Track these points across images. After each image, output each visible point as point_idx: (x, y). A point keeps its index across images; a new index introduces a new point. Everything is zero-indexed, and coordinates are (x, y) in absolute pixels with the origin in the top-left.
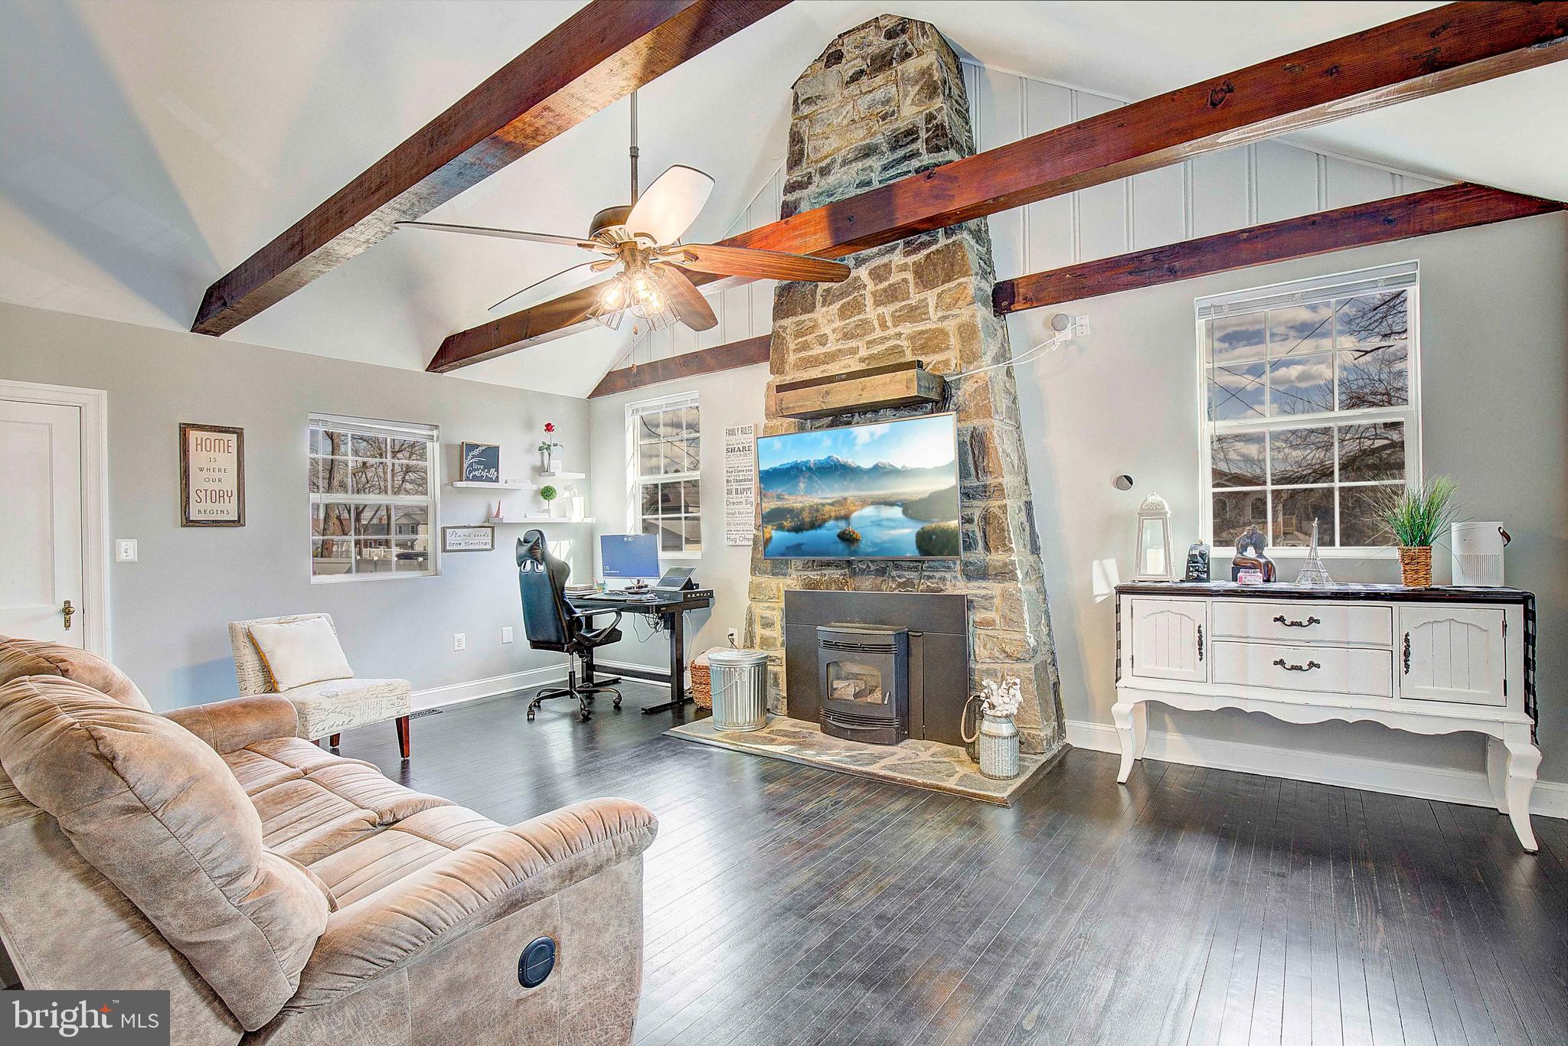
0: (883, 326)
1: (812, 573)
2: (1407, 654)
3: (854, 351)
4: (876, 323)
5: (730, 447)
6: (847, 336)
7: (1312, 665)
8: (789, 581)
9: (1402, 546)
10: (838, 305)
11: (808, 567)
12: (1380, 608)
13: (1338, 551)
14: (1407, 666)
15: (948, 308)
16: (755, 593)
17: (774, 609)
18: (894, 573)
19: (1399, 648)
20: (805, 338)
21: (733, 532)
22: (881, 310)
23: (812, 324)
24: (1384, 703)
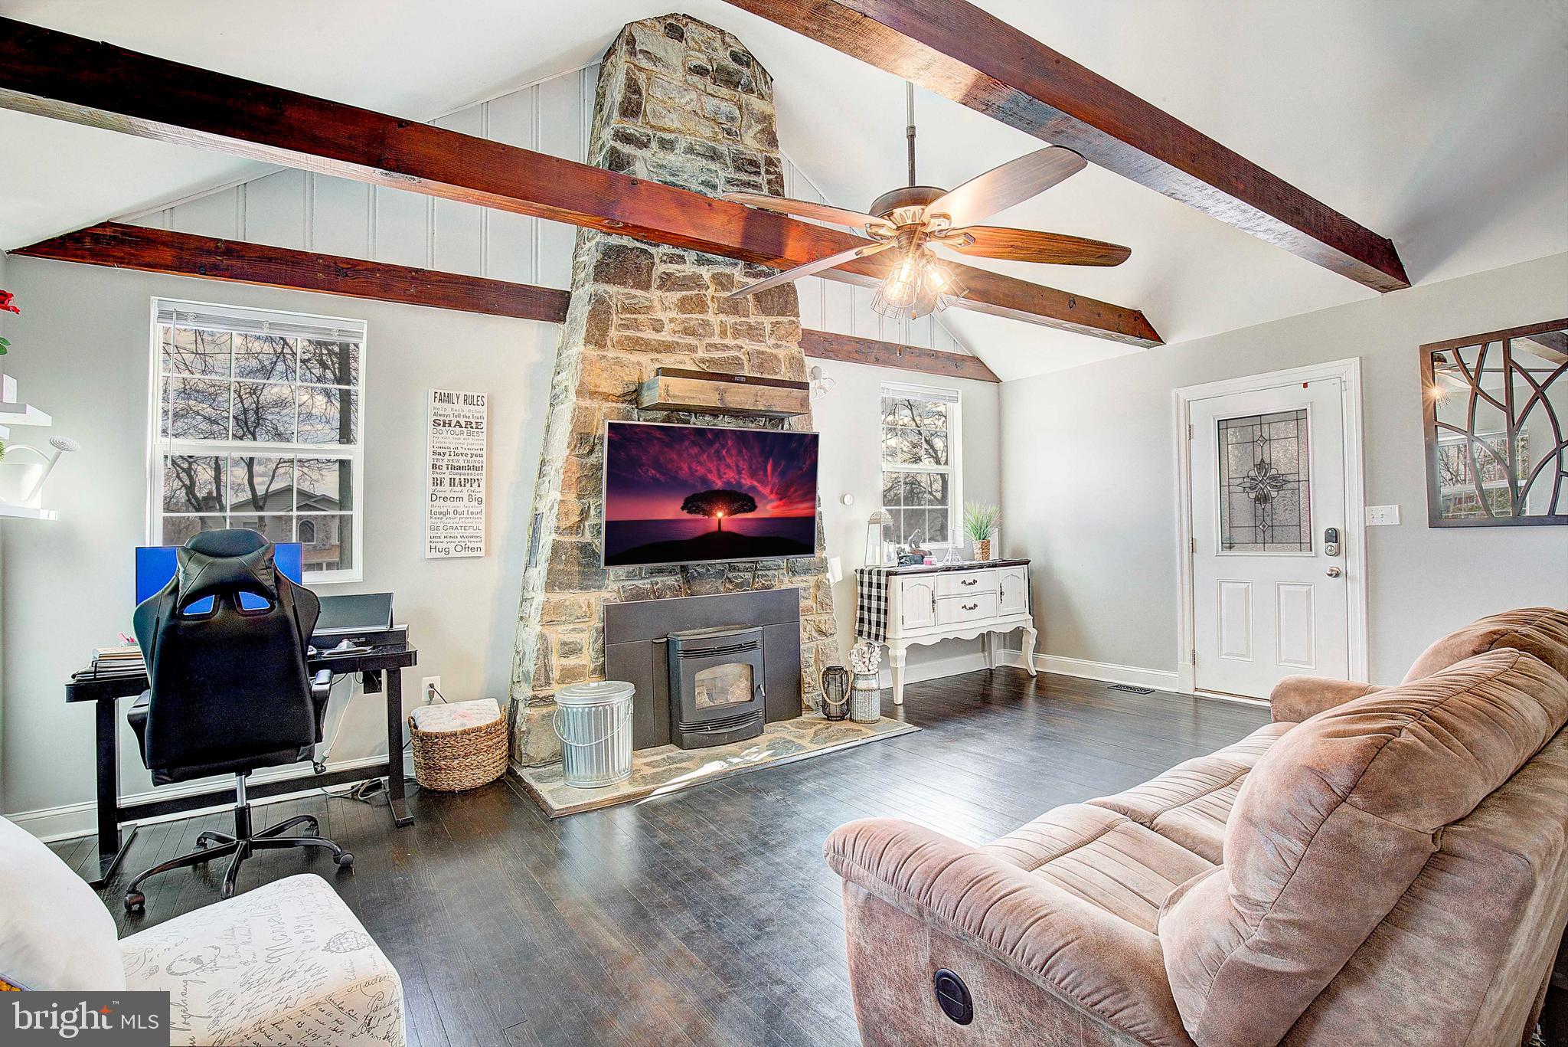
0: (723, 334)
1: (640, 582)
2: (1001, 593)
3: (693, 349)
4: (717, 330)
5: (441, 418)
6: (688, 331)
8: (604, 594)
10: (679, 295)
11: (635, 576)
14: (1001, 600)
15: (781, 339)
16: (552, 616)
17: (582, 631)
18: (730, 575)
19: (999, 591)
20: (635, 316)
21: (442, 539)
22: (723, 317)
23: (648, 304)
24: (994, 621)
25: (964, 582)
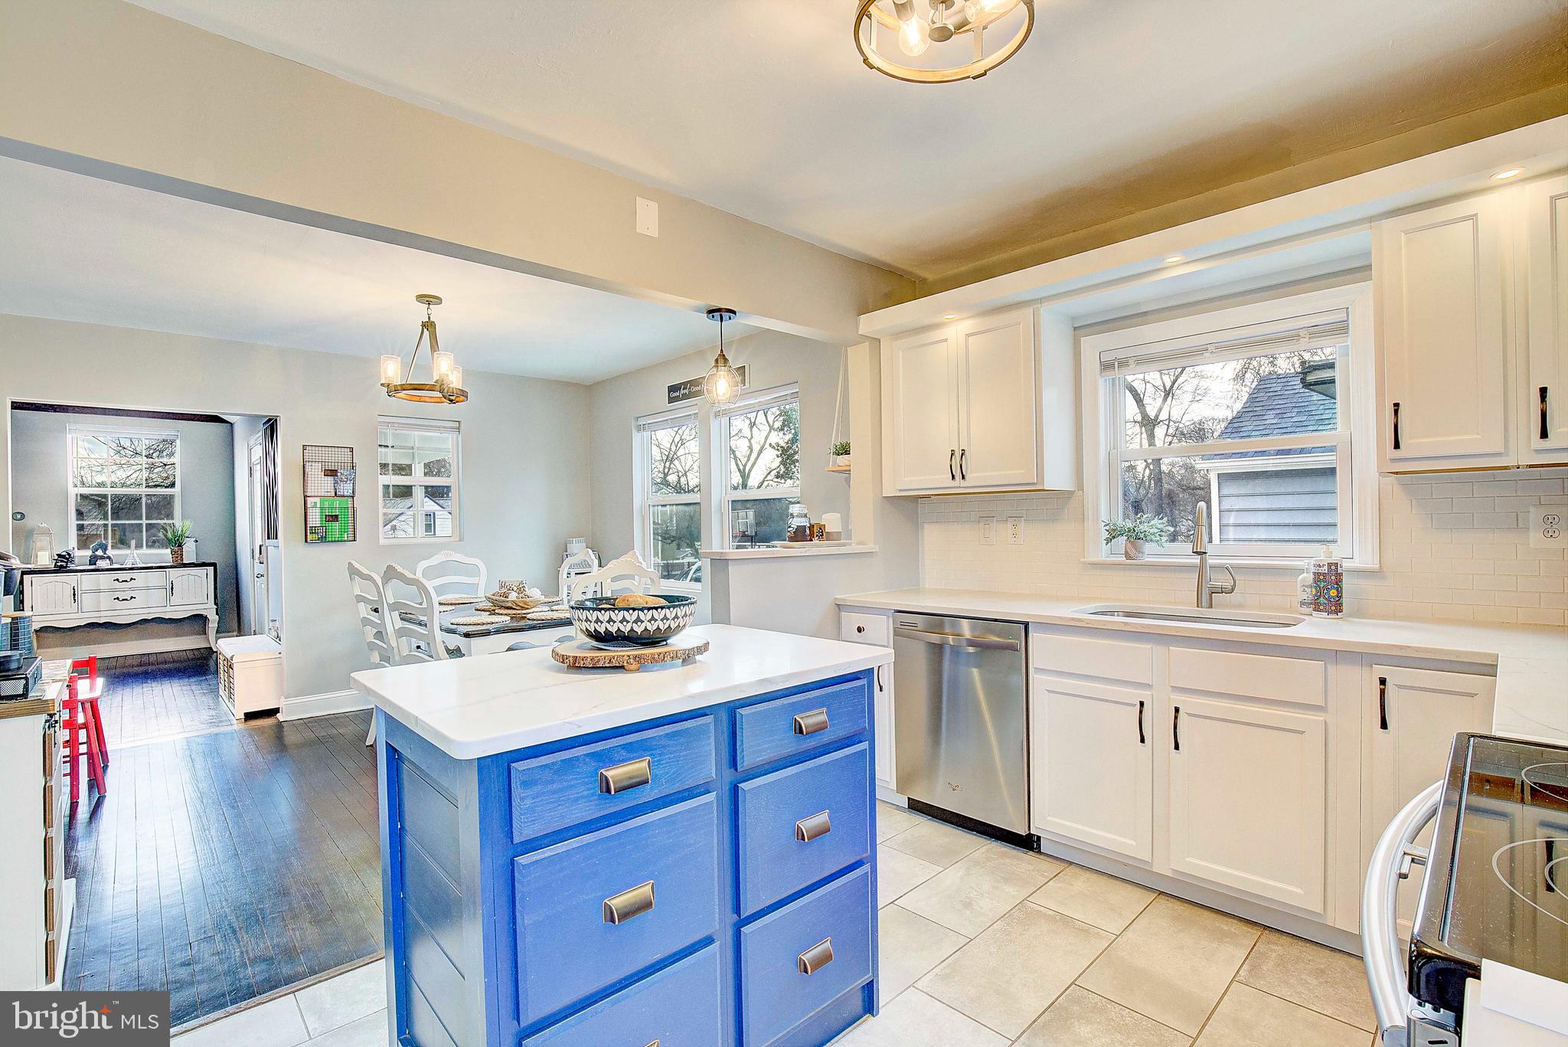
2: (172, 588)
7: (132, 597)
9: (171, 547)
12: (161, 573)
13: (145, 551)
14: (172, 593)
19: (169, 587)
24: (163, 609)
25: (117, 580)
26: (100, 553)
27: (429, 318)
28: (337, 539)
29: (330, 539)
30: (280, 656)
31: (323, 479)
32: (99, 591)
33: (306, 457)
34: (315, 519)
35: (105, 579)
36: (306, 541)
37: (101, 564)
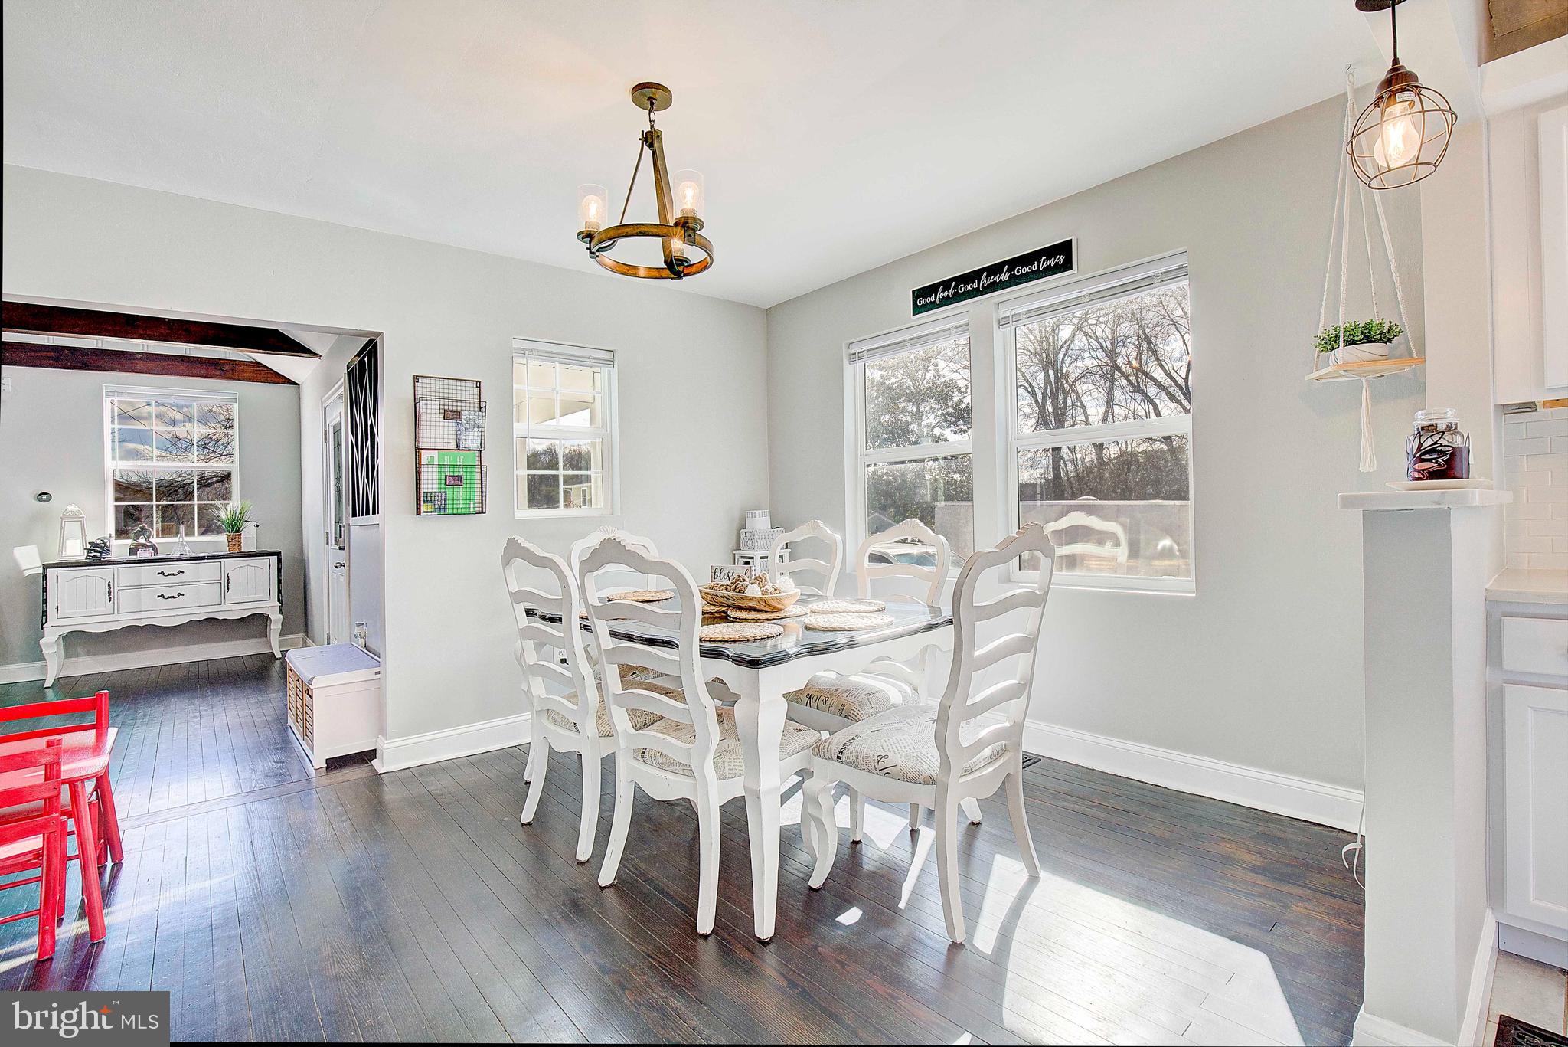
2: (228, 583)
7: (179, 594)
9: (227, 533)
12: (215, 563)
13: (197, 538)
14: (228, 589)
19: (224, 581)
24: (216, 609)
25: (162, 573)
26: (142, 541)
27: (652, 126)
28: (460, 510)
29: (451, 511)
30: (378, 676)
31: (442, 424)
32: (139, 587)
33: (419, 394)
34: (431, 482)
35: (148, 572)
36: (418, 513)
37: (143, 554)
